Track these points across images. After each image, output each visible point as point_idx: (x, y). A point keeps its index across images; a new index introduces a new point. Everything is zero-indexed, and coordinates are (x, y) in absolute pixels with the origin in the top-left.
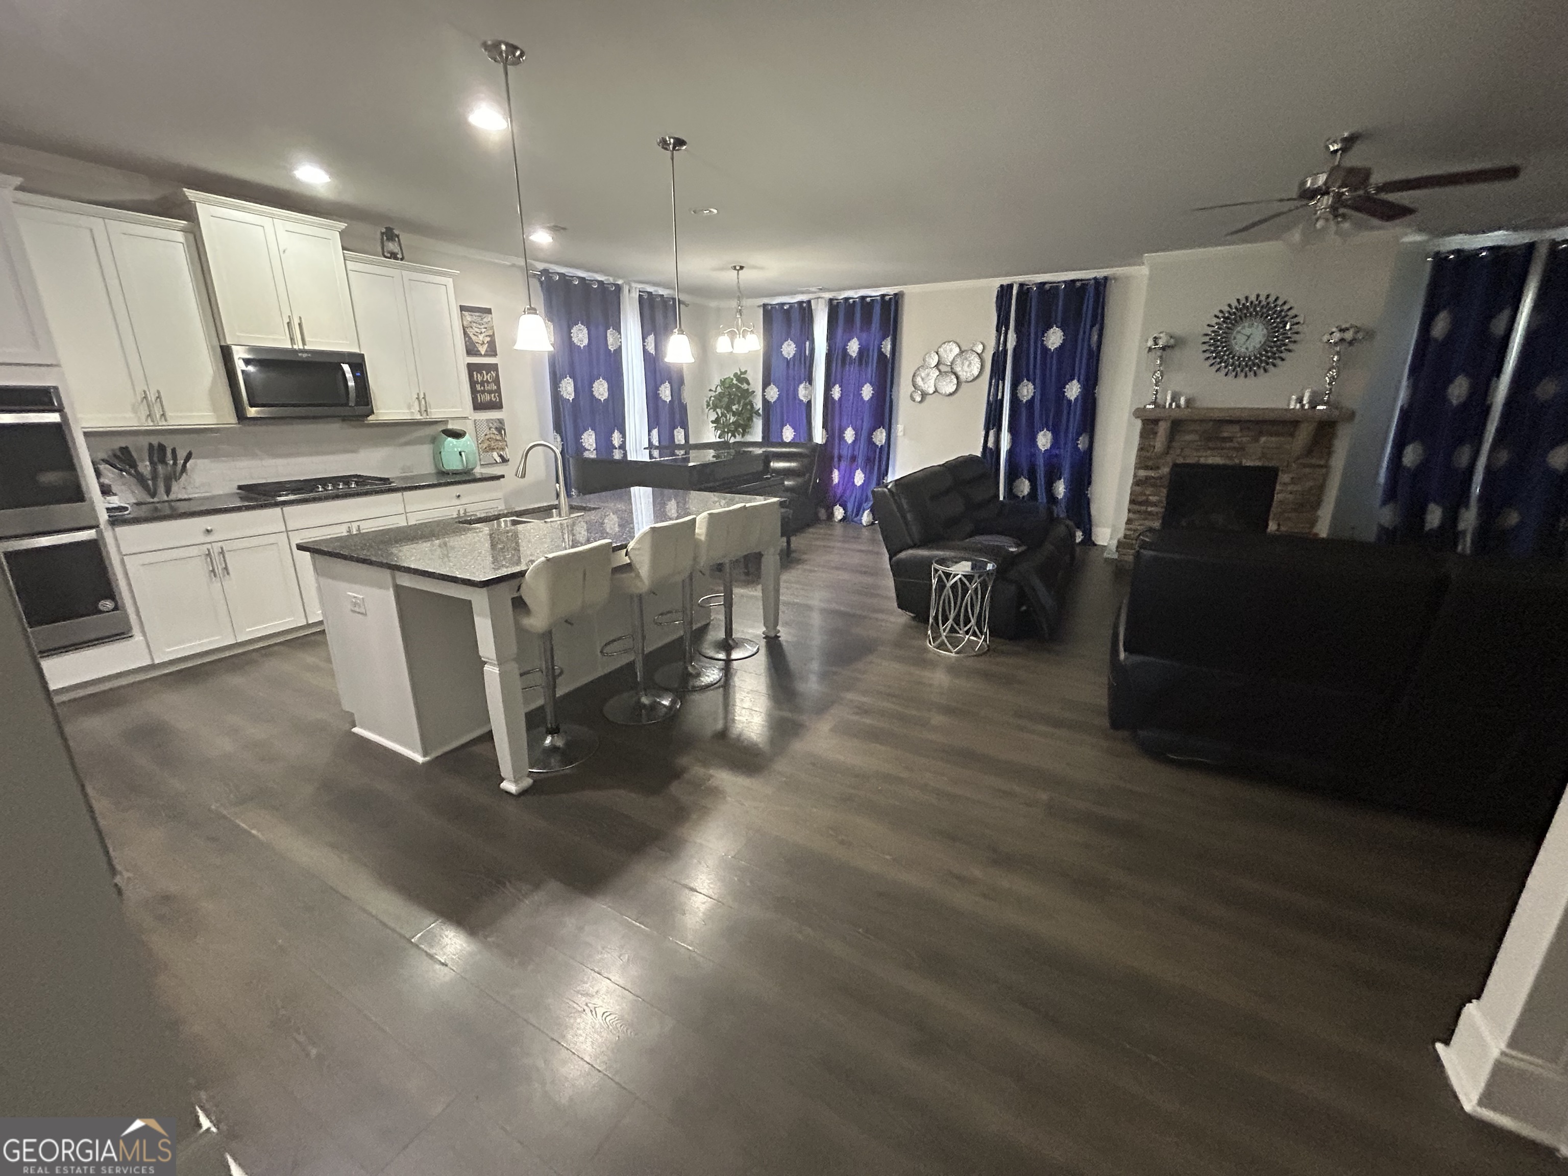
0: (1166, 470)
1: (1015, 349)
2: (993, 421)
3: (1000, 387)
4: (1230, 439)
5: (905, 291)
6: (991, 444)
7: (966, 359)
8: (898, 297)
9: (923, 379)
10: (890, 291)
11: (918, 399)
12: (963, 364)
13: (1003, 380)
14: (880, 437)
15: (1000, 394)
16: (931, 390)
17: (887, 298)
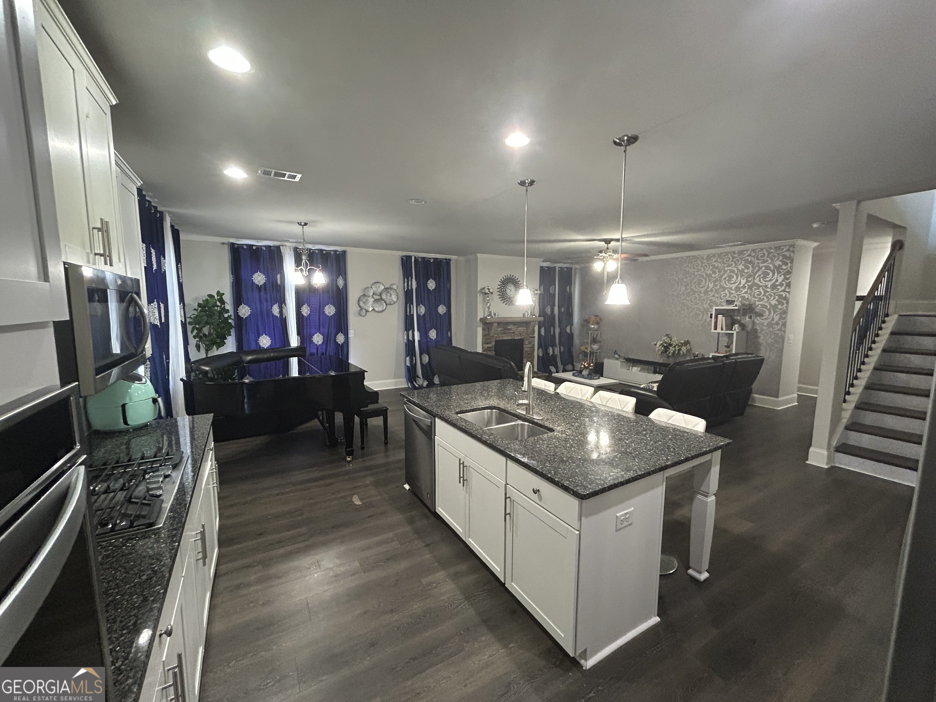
0: (494, 343)
1: (416, 289)
2: (408, 326)
3: (412, 308)
4: (510, 329)
5: (348, 251)
6: (411, 338)
7: (388, 292)
8: (344, 252)
9: (364, 303)
10: (339, 249)
11: (364, 314)
12: (387, 295)
13: (413, 304)
14: (340, 339)
15: (412, 312)
16: (371, 309)
17: (338, 253)
